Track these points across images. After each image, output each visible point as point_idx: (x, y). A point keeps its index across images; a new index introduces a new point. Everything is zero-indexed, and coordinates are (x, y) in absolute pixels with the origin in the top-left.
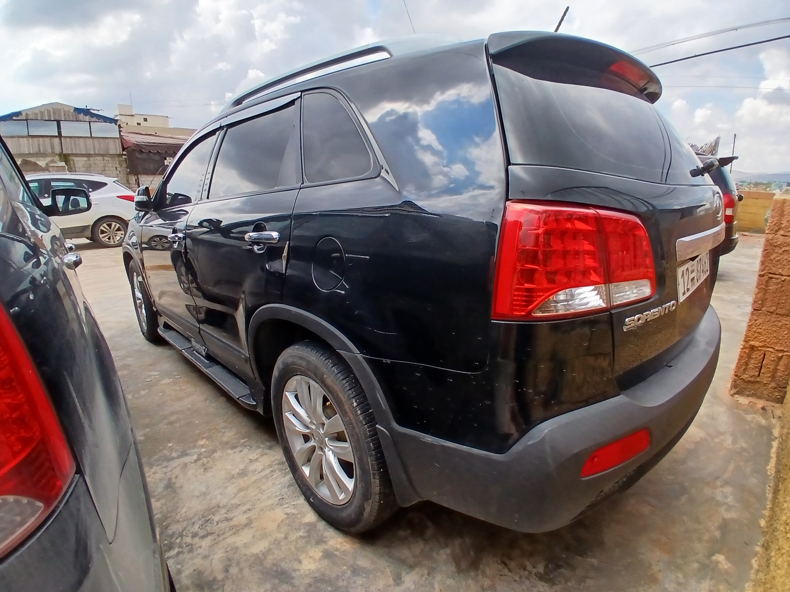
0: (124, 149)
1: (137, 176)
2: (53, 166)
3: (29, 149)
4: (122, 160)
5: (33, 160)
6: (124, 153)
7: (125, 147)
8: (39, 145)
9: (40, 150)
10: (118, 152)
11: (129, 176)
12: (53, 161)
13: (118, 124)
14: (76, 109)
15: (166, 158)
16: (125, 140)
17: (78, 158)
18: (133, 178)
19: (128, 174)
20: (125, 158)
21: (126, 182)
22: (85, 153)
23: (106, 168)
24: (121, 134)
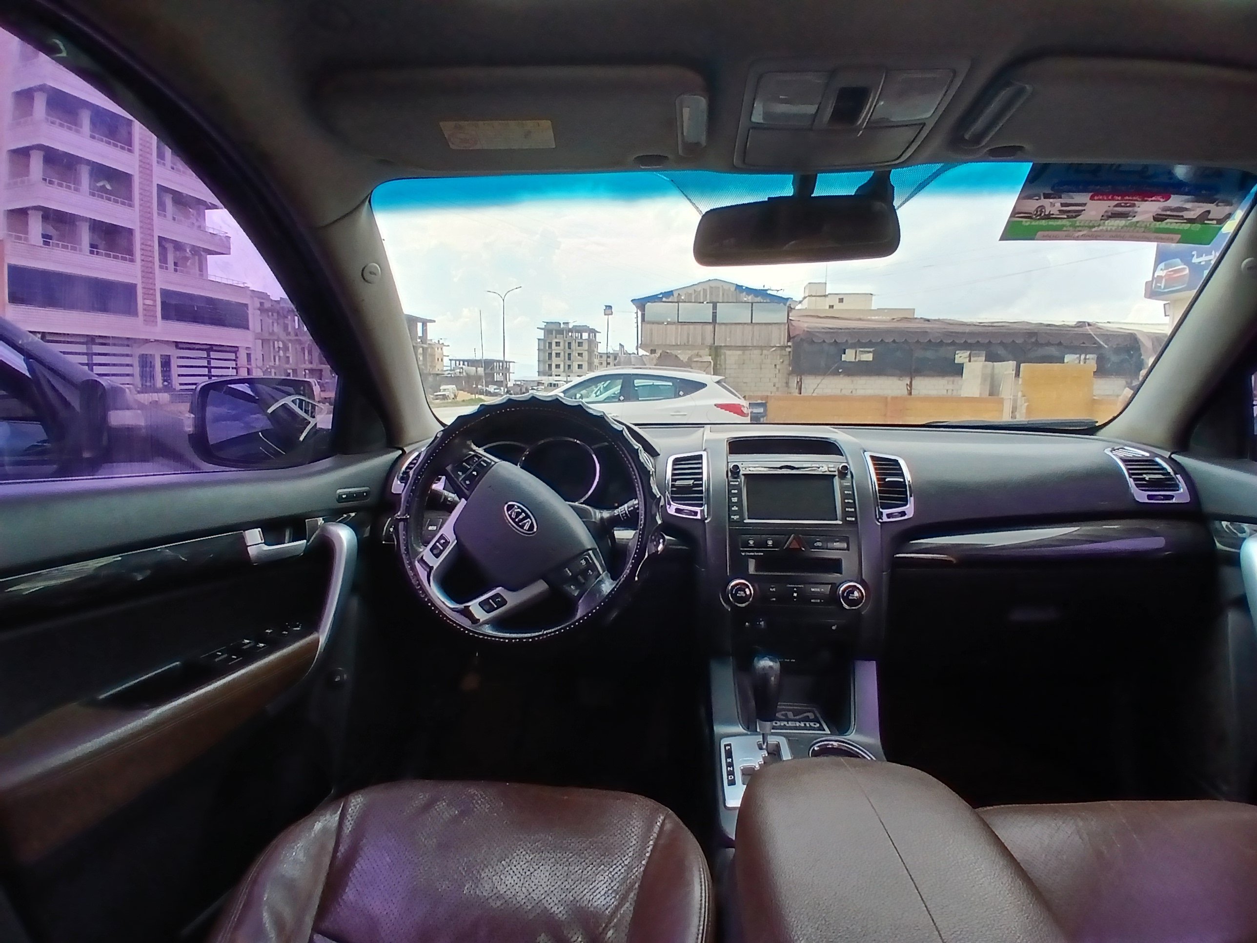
0: (790, 338)
1: (801, 376)
2: (697, 361)
3: (676, 339)
4: (784, 354)
5: (674, 352)
6: (790, 344)
7: (791, 336)
8: (688, 334)
9: (688, 341)
10: (782, 344)
11: (790, 377)
12: (698, 355)
13: (788, 304)
14: (739, 287)
15: (845, 350)
16: (794, 326)
17: (731, 351)
18: (794, 381)
19: (789, 374)
20: (790, 352)
21: (784, 385)
22: (740, 345)
23: (763, 366)
24: (790, 318)
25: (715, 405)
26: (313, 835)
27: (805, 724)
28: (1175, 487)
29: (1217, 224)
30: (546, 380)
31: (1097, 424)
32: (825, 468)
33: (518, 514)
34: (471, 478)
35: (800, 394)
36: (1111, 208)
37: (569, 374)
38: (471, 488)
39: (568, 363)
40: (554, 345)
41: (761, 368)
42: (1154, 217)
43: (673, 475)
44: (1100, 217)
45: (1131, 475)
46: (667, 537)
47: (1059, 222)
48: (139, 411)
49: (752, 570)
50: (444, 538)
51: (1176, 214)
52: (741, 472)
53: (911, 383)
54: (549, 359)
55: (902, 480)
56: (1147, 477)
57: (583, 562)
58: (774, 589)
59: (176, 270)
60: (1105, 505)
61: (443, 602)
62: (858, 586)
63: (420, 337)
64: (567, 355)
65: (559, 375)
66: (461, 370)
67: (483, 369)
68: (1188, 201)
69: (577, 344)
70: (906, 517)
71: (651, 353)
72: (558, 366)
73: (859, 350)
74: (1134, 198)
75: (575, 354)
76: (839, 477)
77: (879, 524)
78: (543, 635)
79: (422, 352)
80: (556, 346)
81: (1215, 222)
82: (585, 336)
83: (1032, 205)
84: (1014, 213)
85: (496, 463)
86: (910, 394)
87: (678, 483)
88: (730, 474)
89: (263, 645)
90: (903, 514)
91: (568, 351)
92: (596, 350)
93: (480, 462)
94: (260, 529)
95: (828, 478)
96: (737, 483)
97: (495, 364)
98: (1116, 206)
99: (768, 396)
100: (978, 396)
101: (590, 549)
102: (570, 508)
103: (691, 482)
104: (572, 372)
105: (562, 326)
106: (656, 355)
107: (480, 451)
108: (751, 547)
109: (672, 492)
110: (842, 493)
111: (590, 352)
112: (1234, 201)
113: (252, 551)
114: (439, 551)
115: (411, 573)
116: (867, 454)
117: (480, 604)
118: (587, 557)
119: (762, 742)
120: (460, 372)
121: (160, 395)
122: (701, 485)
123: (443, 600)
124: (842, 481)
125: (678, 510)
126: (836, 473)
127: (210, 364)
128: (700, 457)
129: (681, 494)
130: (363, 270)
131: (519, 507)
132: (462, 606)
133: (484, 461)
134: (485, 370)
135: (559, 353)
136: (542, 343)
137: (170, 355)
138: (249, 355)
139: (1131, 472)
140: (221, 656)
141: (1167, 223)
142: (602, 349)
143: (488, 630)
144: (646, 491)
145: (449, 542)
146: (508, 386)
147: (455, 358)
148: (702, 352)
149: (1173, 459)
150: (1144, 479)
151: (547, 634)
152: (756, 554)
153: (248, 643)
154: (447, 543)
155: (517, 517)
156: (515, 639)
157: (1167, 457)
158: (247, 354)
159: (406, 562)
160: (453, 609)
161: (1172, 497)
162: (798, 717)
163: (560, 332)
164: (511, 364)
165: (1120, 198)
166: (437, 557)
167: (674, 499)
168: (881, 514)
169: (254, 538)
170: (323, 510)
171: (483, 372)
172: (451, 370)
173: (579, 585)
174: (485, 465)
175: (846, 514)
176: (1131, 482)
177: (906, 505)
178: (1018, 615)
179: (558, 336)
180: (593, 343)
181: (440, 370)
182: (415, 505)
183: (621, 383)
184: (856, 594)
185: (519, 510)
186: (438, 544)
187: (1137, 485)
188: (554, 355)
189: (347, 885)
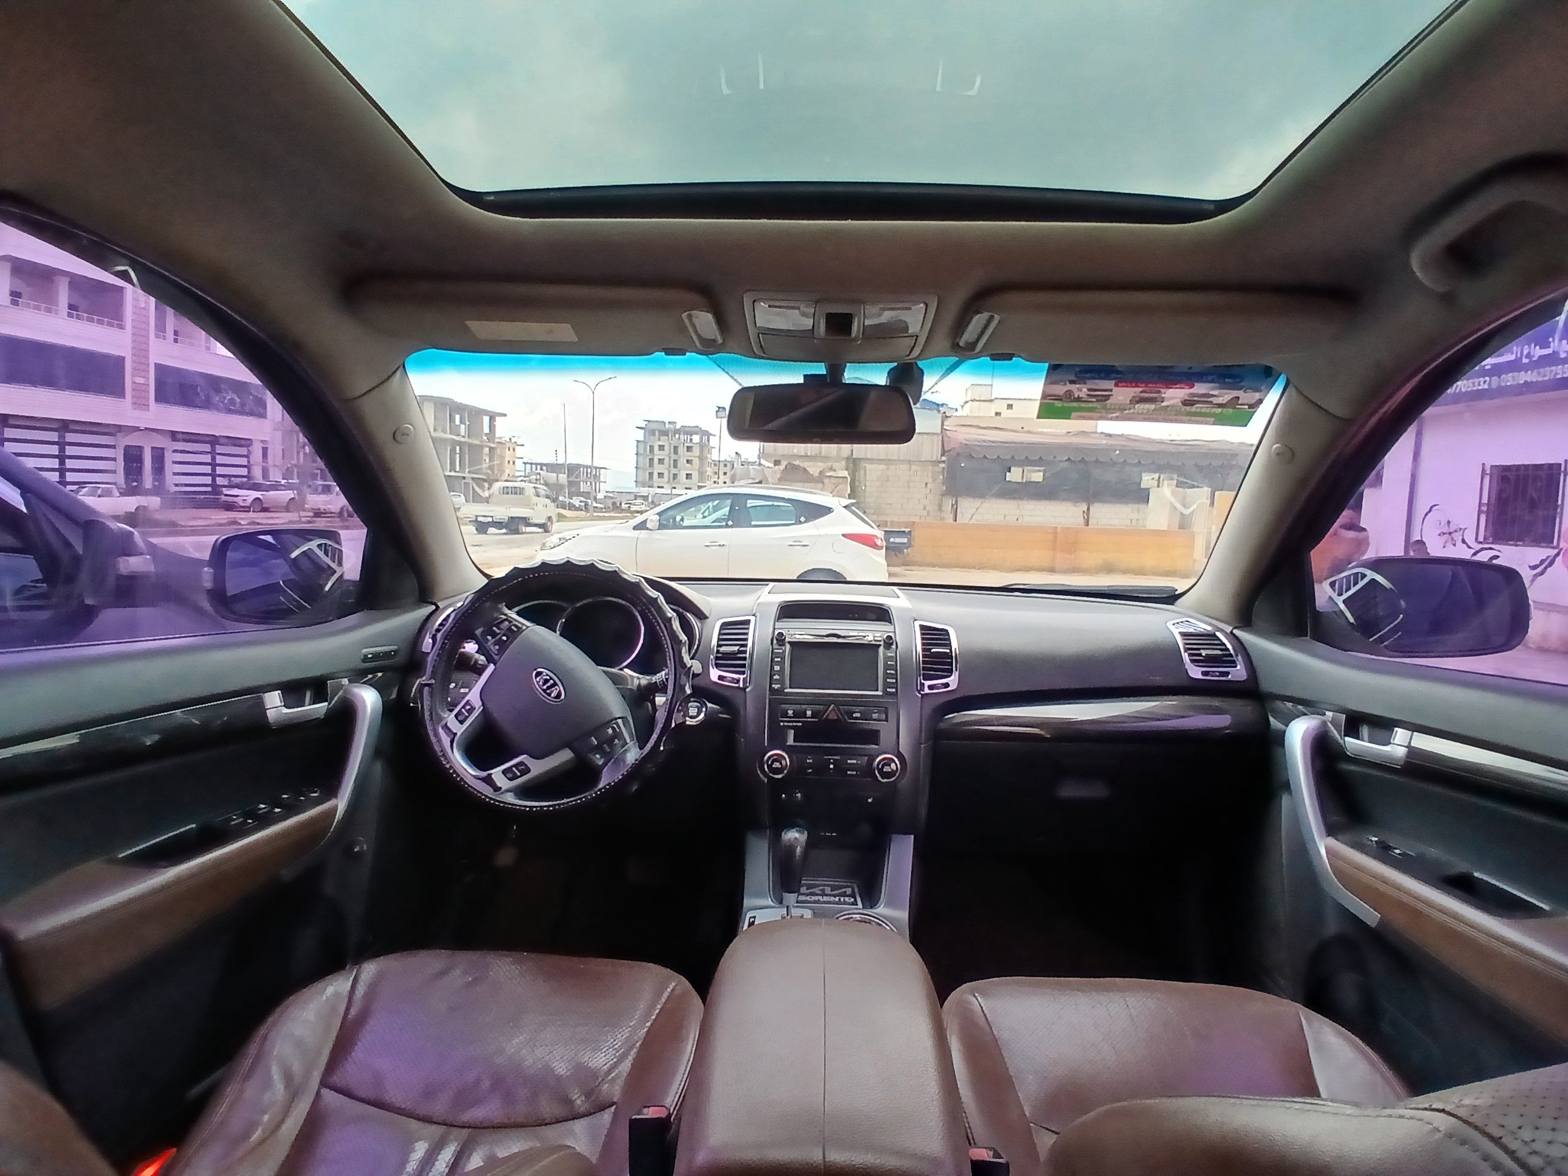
0: (944, 452)
1: (957, 498)
2: (830, 477)
4: (937, 470)
5: (803, 464)
6: (944, 458)
7: (946, 449)
10: (934, 458)
11: (944, 498)
12: (831, 469)
13: (943, 411)
15: (1010, 468)
16: (949, 437)
17: (872, 465)
18: (948, 502)
19: (942, 495)
20: (943, 468)
21: (937, 508)
22: (883, 458)
23: (911, 484)
24: (945, 427)
25: (843, 535)
26: (324, 998)
27: (840, 899)
28: (1233, 664)
29: (1249, 408)
30: (644, 491)
31: (1177, 593)
32: (870, 638)
33: (546, 681)
34: (499, 642)
35: (956, 521)
36: (1138, 394)
37: (674, 486)
38: (501, 652)
39: (674, 471)
40: (656, 448)
41: (909, 487)
42: (1182, 403)
43: (719, 640)
44: (1129, 402)
45: (1186, 650)
46: (709, 705)
47: (1090, 405)
48: (148, 557)
49: (790, 741)
50: (470, 705)
51: (1205, 399)
52: (787, 640)
53: (1088, 509)
54: (650, 466)
55: (948, 651)
56: (1204, 653)
57: (610, 731)
58: (811, 761)
59: (176, 341)
60: (1158, 680)
61: (466, 770)
62: (896, 760)
63: (486, 434)
64: (672, 462)
65: (662, 487)
66: (538, 476)
67: (565, 476)
68: (1213, 389)
69: (685, 448)
70: (949, 689)
71: (775, 465)
72: (660, 475)
73: (1026, 469)
74: (1158, 385)
75: (682, 461)
76: (884, 647)
77: (920, 696)
78: (563, 804)
79: (488, 452)
80: (659, 450)
81: (1247, 407)
82: (696, 439)
83: (1060, 389)
84: (1045, 396)
85: (528, 627)
86: (1087, 524)
87: (722, 649)
88: (775, 642)
89: (279, 810)
90: (947, 685)
91: (673, 457)
92: (709, 456)
93: (510, 627)
94: (280, 692)
95: (873, 647)
96: (781, 651)
97: (582, 469)
98: (1142, 392)
99: (914, 522)
100: (1166, 529)
101: (619, 718)
102: (603, 674)
103: (736, 648)
104: (679, 484)
105: (667, 426)
106: (780, 467)
107: (513, 615)
108: (790, 717)
109: (717, 658)
110: (885, 664)
111: (702, 458)
112: (1263, 388)
113: (271, 714)
114: (464, 717)
115: (433, 739)
116: (917, 624)
117: (504, 772)
118: (615, 726)
119: (786, 915)
120: (536, 480)
121: (149, 498)
122: (745, 652)
123: (466, 767)
124: (887, 651)
125: (721, 678)
126: (882, 643)
127: (215, 461)
128: (748, 622)
129: (724, 660)
130: (394, 433)
131: (547, 675)
132: (484, 774)
133: (516, 626)
134: (568, 477)
135: (663, 459)
136: (641, 446)
137: (164, 448)
138: (265, 451)
139: (1187, 646)
140: (236, 821)
141: (1197, 408)
142: (715, 456)
143: (510, 798)
144: (677, 659)
145: (475, 709)
146: (598, 497)
147: (530, 462)
148: (836, 465)
149: (1234, 635)
150: (1200, 655)
151: (568, 802)
152: (795, 724)
153: (264, 808)
154: (472, 709)
155: (544, 684)
156: (536, 807)
157: (1229, 632)
158: (263, 448)
159: (429, 728)
160: (474, 776)
161: (1228, 673)
162: (834, 893)
163: (664, 433)
164: (602, 470)
165: (1143, 385)
166: (462, 724)
167: (717, 666)
168: (923, 685)
169: (273, 700)
170: (348, 671)
171: (566, 481)
172: (525, 477)
173: (604, 754)
174: (516, 630)
175: (887, 685)
176: (1185, 656)
177: (949, 676)
178: (1069, 791)
179: (662, 438)
180: (704, 447)
181: (511, 475)
182: (440, 671)
183: (729, 504)
184: (893, 766)
185: (548, 677)
186: (463, 710)
187: (1193, 661)
188: (656, 461)
189: (356, 1044)
